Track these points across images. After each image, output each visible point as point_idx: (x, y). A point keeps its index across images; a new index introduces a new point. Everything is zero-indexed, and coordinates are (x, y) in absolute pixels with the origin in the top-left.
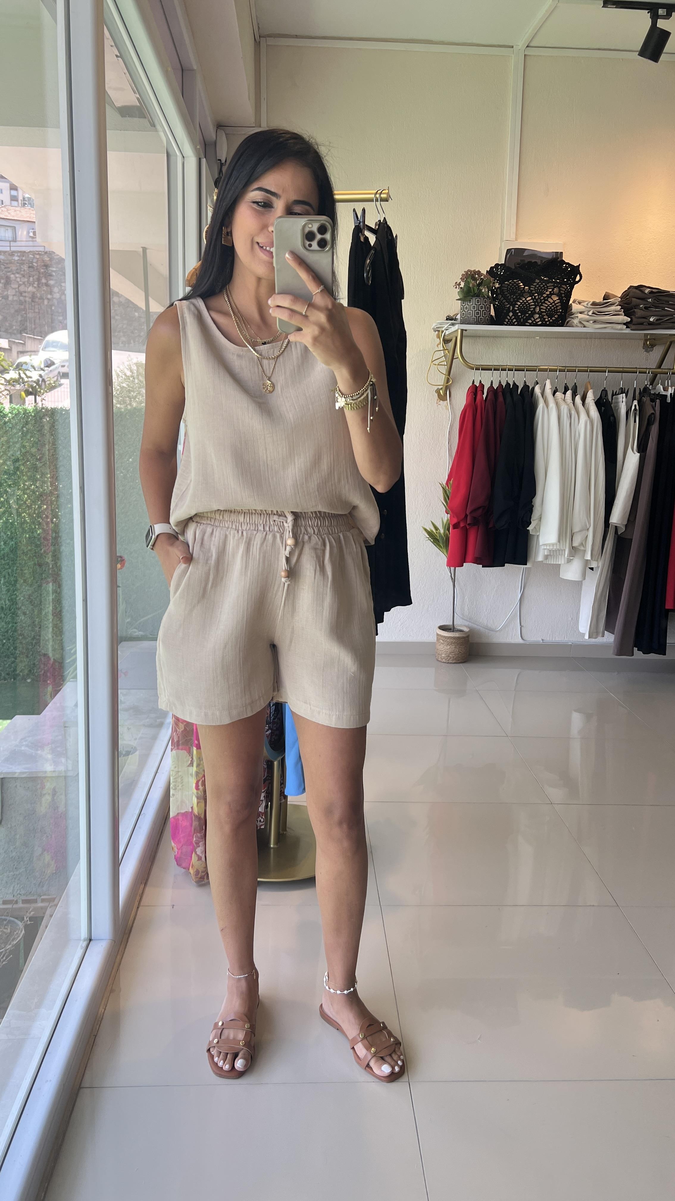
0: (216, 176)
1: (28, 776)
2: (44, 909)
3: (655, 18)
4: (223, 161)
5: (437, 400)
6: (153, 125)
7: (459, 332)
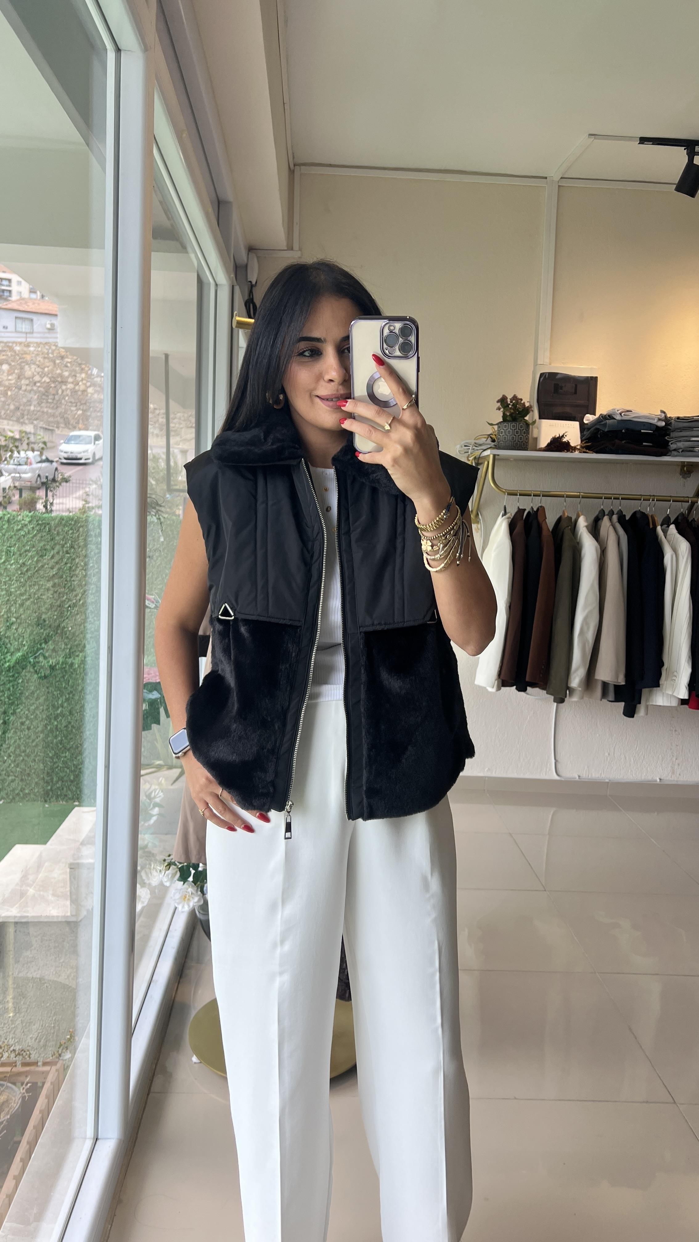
3: (691, 155)
4: (254, 283)
6: (183, 248)
7: (491, 456)
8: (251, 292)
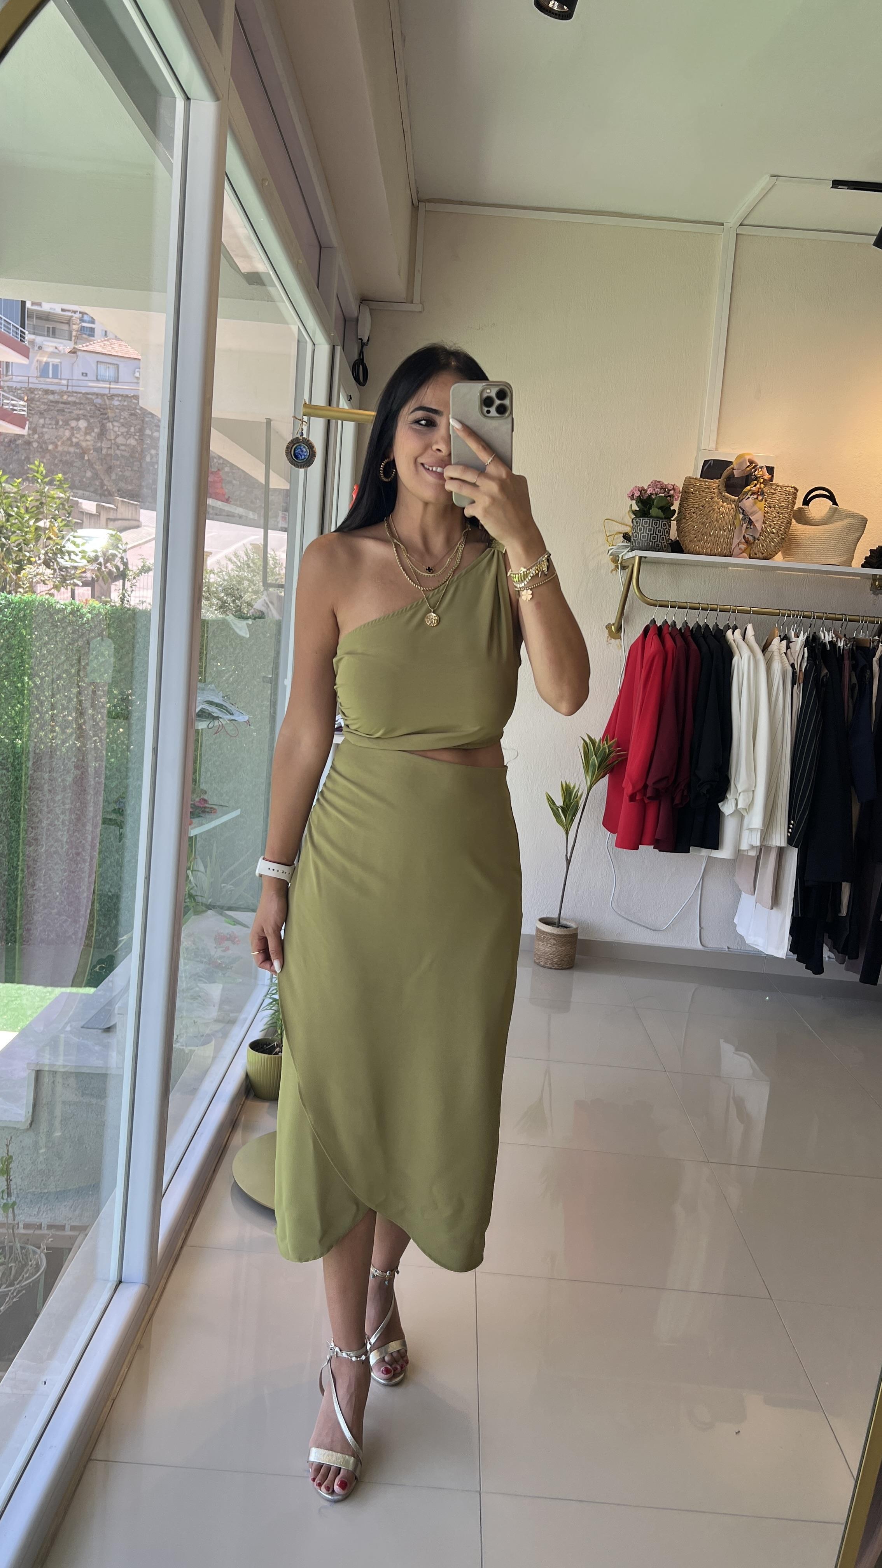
2: (73, 1239)
4: (365, 340)
5: (608, 637)
7: (637, 558)
8: (361, 353)
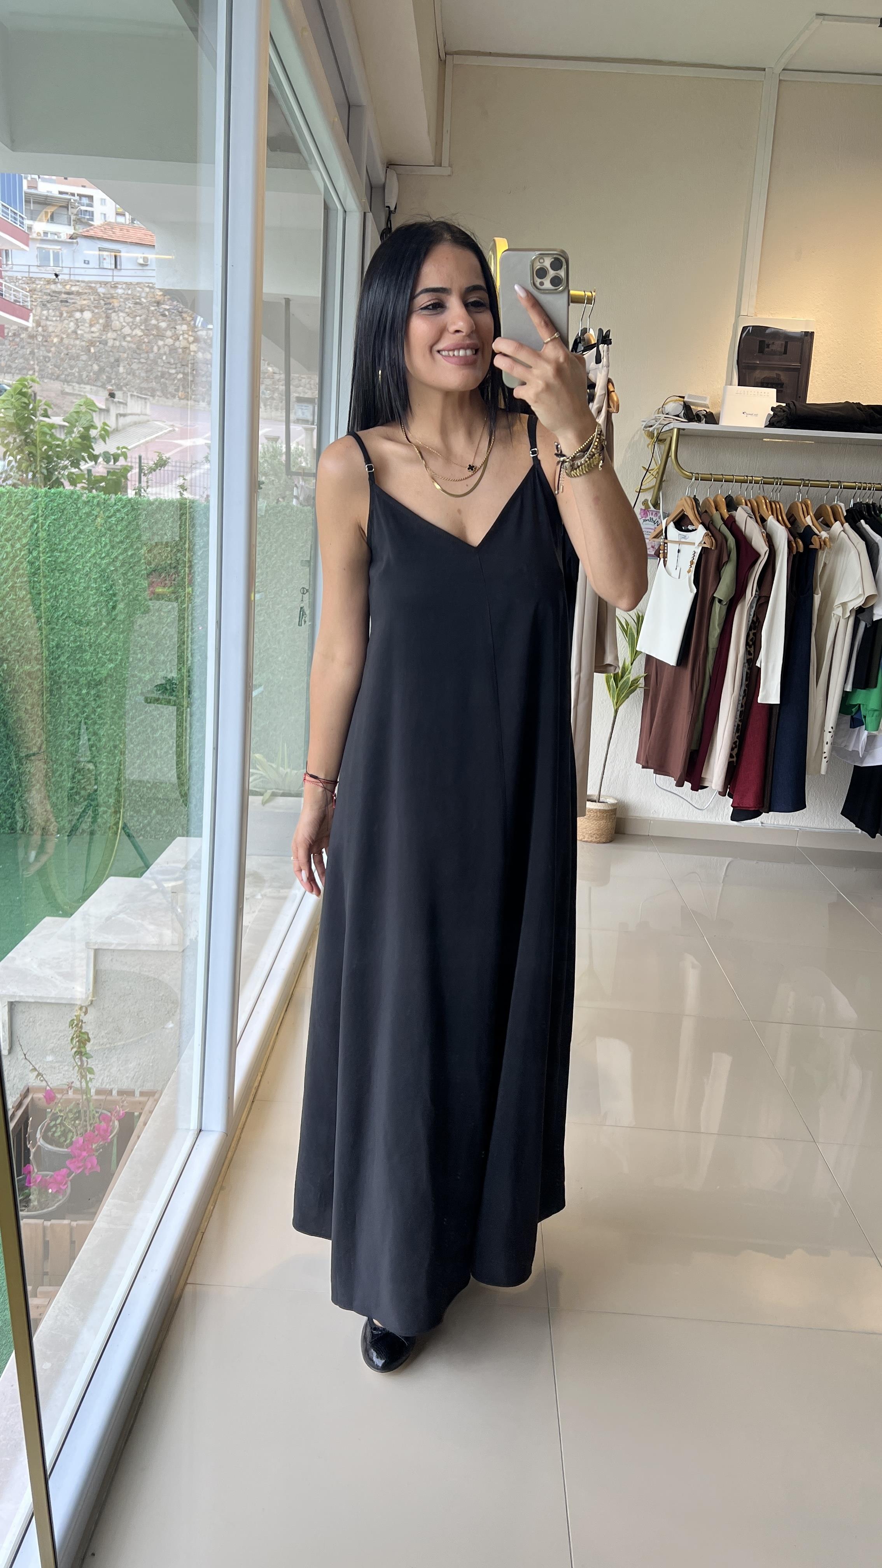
0: (383, 226)
1: (127, 949)
2: (143, 1104)
4: (392, 208)
6: (302, 162)
7: (675, 430)
8: (389, 220)
